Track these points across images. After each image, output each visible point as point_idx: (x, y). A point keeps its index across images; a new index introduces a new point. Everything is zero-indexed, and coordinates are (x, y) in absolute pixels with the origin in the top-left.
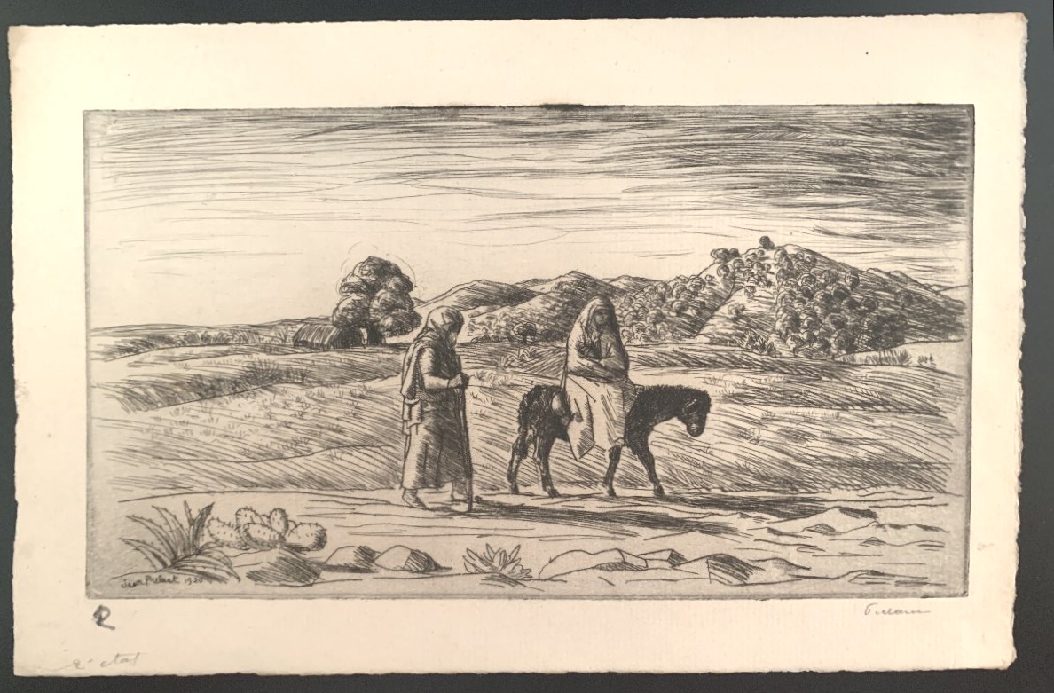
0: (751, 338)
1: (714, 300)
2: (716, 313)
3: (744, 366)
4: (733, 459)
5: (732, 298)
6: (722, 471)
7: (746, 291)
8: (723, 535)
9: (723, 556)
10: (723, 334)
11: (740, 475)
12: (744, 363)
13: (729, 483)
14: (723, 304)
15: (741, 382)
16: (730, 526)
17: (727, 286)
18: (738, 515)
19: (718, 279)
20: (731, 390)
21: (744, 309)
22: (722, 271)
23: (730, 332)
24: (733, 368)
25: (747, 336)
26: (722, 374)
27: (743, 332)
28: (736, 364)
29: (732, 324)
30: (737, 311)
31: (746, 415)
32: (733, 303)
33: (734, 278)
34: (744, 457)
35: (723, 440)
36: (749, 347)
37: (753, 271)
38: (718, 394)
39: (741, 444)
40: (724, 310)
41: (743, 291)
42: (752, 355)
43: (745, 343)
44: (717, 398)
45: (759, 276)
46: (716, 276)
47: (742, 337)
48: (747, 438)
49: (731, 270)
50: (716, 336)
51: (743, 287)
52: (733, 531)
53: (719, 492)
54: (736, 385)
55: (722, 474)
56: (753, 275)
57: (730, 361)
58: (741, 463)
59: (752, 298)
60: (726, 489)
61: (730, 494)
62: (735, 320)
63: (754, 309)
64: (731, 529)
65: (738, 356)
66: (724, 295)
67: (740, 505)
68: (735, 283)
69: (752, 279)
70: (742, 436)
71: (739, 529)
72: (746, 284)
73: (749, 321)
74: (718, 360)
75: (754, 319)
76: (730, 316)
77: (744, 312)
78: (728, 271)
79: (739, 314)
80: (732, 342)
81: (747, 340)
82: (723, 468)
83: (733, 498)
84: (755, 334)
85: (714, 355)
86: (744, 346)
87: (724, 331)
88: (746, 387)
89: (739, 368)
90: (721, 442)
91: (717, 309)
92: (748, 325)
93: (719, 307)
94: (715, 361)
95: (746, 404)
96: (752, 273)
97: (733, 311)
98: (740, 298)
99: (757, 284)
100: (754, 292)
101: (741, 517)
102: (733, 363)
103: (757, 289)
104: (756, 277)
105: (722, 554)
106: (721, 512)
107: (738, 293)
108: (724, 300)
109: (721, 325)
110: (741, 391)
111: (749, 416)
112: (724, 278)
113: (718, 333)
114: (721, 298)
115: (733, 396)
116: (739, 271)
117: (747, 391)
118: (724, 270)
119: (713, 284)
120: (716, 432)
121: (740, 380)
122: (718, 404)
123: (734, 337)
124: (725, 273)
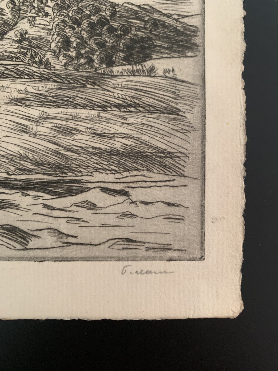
0: (32, 55)
1: (4, 27)
2: (5, 37)
3: (26, 77)
4: (16, 149)
5: (18, 25)
6: (8, 159)
7: (29, 20)
8: (8, 209)
9: (8, 226)
10: (10, 53)
11: (21, 162)
12: (26, 75)
13: (13, 168)
14: (11, 29)
15: (23, 89)
16: (14, 202)
17: (14, 16)
18: (20, 193)
19: (8, 11)
20: (16, 95)
21: (27, 33)
22: (10, 5)
23: (16, 50)
24: (17, 78)
25: (29, 54)
26: (9, 83)
27: (25, 51)
28: (20, 75)
29: (17, 45)
30: (21, 35)
31: (27, 115)
32: (18, 29)
33: (20, 10)
34: (25, 148)
35: (9, 134)
36: (30, 62)
37: (34, 5)
38: (5, 98)
39: (23, 138)
40: (11, 34)
41: (26, 20)
42: (32, 68)
43: (27, 59)
44: (4, 101)
45: (39, 9)
46: (6, 9)
47: (25, 54)
48: (27, 133)
49: (18, 4)
50: (5, 54)
51: (26, 17)
52: (16, 206)
53: (5, 175)
54: (19, 92)
55: (7, 161)
56: (34, 8)
57: (15, 73)
58: (22, 152)
59: (33, 25)
60: (10, 173)
61: (13, 177)
62: (19, 42)
63: (34, 33)
64: (14, 205)
65: (21, 69)
66: (12, 22)
67: (21, 185)
68: (20, 13)
69: (33, 11)
70: (24, 131)
71: (21, 204)
72: (29, 14)
73: (31, 42)
74: (6, 72)
75: (34, 41)
76: (16, 39)
77: (27, 36)
78: (15, 5)
79: (23, 37)
80: (17, 58)
81: (29, 56)
82: (9, 157)
83: (16, 180)
84: (35, 52)
85: (3, 69)
86: (26, 62)
87: (11, 50)
88: (27, 93)
89: (22, 78)
90: (7, 136)
91: (6, 34)
92: (29, 46)
93: (7, 32)
94: (4, 73)
95: (27, 106)
96: (34, 6)
97: (18, 34)
98: (24, 25)
99: (37, 14)
100: (35, 20)
101: (23, 195)
102: (17, 74)
103: (37, 18)
104: (37, 9)
105: (8, 225)
106: (7, 191)
107: (22, 21)
108: (12, 26)
109: (9, 45)
110: (23, 96)
111: (29, 115)
112: (12, 10)
113: (6, 52)
114: (9, 25)
115: (17, 100)
116: (23, 5)
117: (28, 96)
118: (12, 4)
119: (4, 15)
120: (4, 128)
121: (22, 87)
122: (5, 106)
123: (18, 55)
124: (12, 6)
